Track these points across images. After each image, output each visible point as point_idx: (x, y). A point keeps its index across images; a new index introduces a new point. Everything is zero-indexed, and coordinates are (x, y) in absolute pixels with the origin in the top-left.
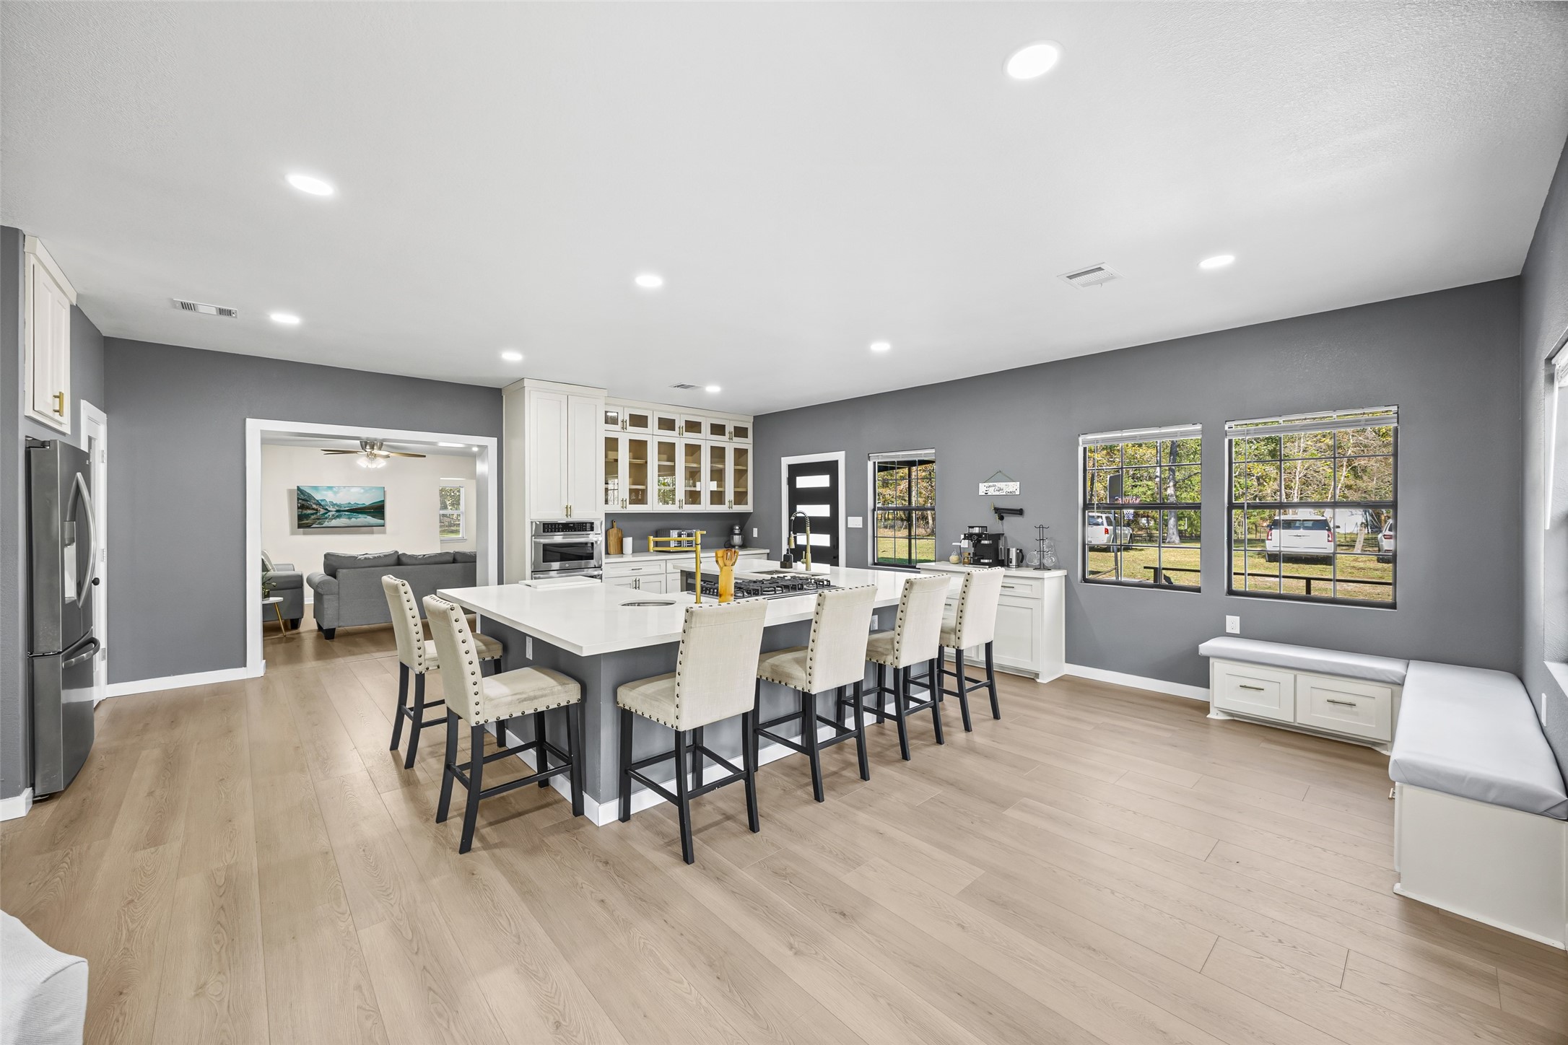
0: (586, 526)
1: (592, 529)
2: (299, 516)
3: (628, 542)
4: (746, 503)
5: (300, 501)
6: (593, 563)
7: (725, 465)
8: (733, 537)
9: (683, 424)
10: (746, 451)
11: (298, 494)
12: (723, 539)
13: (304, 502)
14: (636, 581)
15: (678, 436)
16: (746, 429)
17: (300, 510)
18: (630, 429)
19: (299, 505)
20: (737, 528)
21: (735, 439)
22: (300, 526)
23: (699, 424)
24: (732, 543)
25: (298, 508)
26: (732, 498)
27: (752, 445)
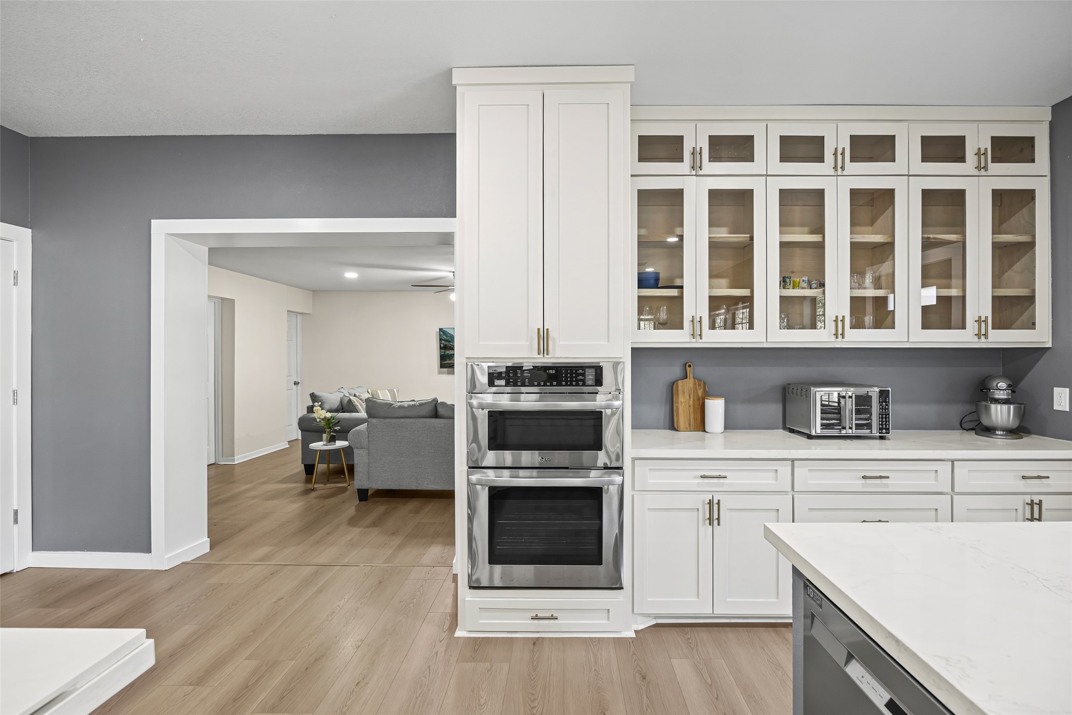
0: (583, 375)
1: (599, 382)
2: (441, 356)
3: (716, 408)
4: (1031, 325)
5: (443, 342)
6: (602, 458)
7: (964, 234)
8: (988, 409)
9: (845, 144)
10: (1028, 196)
11: (440, 335)
12: (956, 411)
13: (446, 343)
14: (710, 503)
15: (832, 172)
16: (1030, 141)
17: (443, 351)
18: (710, 167)
19: (442, 345)
20: (1002, 385)
21: (996, 168)
22: (442, 366)
23: (890, 141)
24: (985, 421)
25: (441, 348)
26: (987, 311)
27: (1047, 180)
